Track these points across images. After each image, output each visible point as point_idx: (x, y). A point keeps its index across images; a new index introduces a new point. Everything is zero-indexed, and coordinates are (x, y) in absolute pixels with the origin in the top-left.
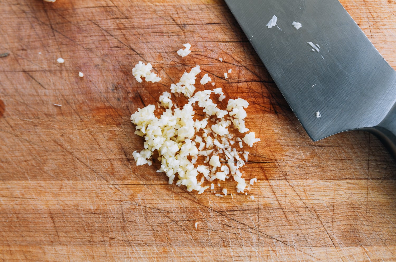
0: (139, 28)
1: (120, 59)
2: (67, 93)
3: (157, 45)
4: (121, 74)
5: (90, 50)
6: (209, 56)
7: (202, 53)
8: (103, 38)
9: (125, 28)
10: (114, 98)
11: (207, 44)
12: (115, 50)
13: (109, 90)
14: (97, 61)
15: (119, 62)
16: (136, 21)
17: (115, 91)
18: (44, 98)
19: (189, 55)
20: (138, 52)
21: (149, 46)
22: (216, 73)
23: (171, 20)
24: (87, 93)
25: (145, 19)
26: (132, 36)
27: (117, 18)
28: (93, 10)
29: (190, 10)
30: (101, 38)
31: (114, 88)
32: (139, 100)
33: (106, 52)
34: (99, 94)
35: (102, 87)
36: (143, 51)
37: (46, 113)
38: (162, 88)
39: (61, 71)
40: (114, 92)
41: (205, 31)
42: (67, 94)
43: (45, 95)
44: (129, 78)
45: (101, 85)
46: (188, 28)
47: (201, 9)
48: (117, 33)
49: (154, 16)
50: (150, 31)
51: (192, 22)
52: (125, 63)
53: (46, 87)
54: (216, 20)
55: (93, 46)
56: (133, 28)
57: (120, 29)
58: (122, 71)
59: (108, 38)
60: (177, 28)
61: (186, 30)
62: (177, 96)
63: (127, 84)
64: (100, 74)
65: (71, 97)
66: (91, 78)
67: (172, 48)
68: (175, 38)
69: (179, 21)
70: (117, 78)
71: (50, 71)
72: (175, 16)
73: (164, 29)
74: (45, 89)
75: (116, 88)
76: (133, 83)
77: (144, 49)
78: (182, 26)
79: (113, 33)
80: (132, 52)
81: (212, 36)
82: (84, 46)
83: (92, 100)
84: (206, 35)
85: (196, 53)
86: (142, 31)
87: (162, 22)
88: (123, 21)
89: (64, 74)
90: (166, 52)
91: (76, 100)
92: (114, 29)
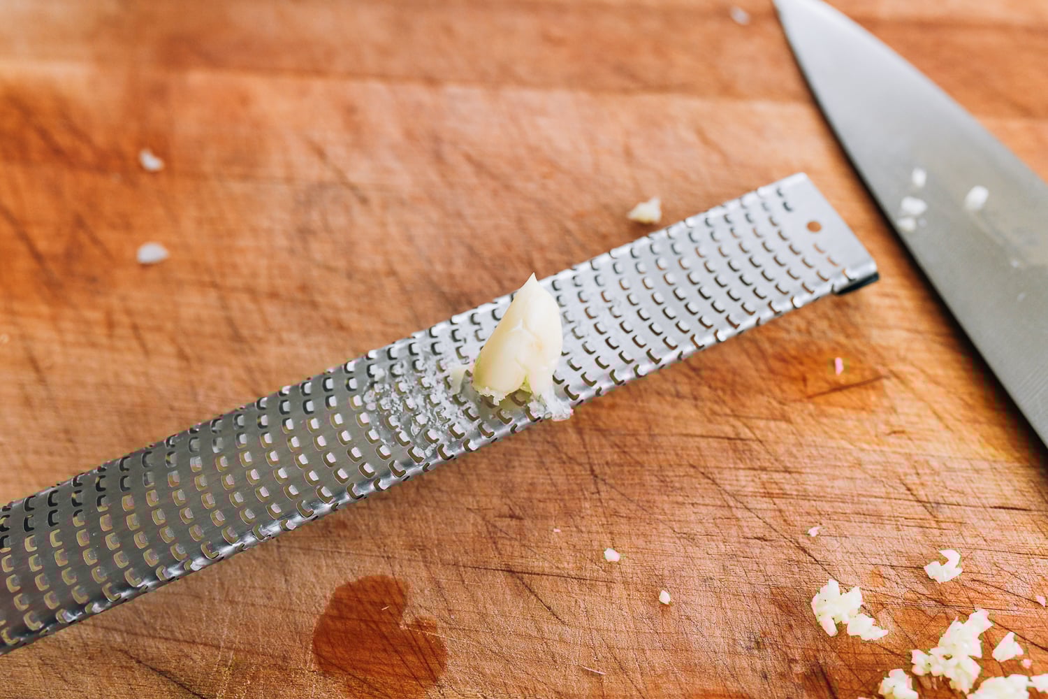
0: (818, 498)
1: (770, 569)
2: (623, 641)
3: (868, 547)
4: (773, 609)
5: (691, 538)
6: (1008, 587)
7: (989, 580)
8: (726, 513)
9: (784, 495)
10: (754, 670)
11: (998, 558)
12: (756, 548)
13: (739, 649)
14: (710, 567)
15: (767, 577)
16: (811, 482)
17: (756, 652)
18: (559, 649)
19: (955, 581)
20: (818, 557)
21: (847, 544)
22: (1029, 636)
23: (903, 489)
24: (679, 648)
25: (834, 478)
26: (800, 515)
27: (764, 469)
28: (703, 443)
29: (949, 470)
30: (719, 513)
31: (753, 645)
32: (823, 683)
33: (733, 546)
34: (711, 654)
35: (719, 639)
36: (830, 558)
37: (560, 689)
38: (886, 659)
39: (609, 583)
40: (752, 655)
41: (992, 524)
42: (624, 644)
43: (562, 640)
44: (793, 623)
45: (718, 633)
46: (946, 512)
47: (977, 471)
48: (764, 504)
49: (858, 474)
50: (848, 508)
51: (956, 498)
52: (783, 581)
53: (566, 618)
54: (1017, 501)
55: (698, 529)
56: (805, 497)
57: (770, 495)
58: (774, 601)
59: (739, 514)
60: (919, 509)
61: (941, 518)
62: (927, 684)
63: (789, 638)
64: (714, 601)
65: (631, 654)
66: (689, 611)
67: (909, 558)
68: (914, 532)
69: (921, 494)
70: (760, 617)
71: (580, 579)
72: (912, 480)
73: (885, 509)
74: (563, 623)
75: (759, 645)
76: (803, 637)
77: (834, 550)
78: (931, 506)
79: (752, 503)
80: (802, 557)
81: (1013, 538)
82: (676, 526)
83: (689, 669)
84: (997, 534)
85: (973, 576)
86: (827, 507)
87: (879, 490)
88: (777, 476)
89: (619, 590)
90: (892, 566)
91: (645, 665)
92: (754, 495)
